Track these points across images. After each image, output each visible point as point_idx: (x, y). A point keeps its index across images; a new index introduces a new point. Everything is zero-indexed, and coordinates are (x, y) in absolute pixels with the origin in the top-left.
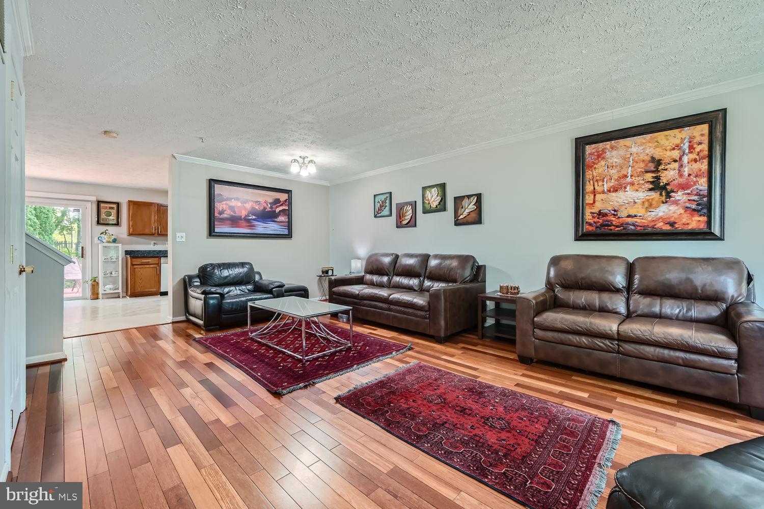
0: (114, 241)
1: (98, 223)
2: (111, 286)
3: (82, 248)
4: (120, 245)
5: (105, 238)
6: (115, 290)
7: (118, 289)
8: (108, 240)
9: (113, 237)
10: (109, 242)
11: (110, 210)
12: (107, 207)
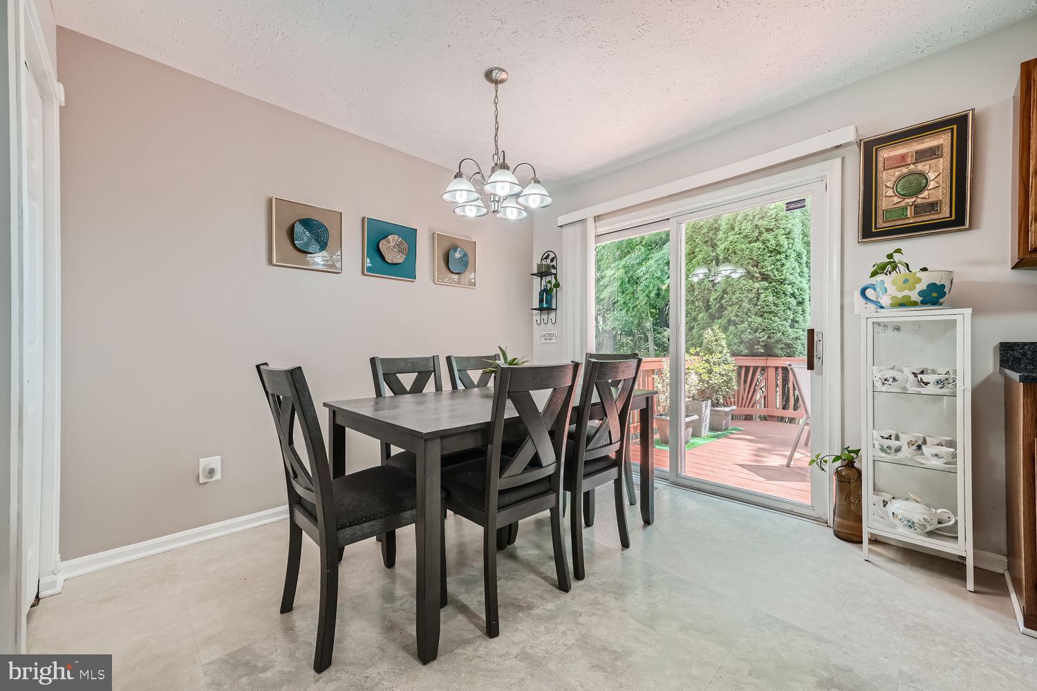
0: (934, 296)
1: (868, 231)
2: (916, 511)
3: (811, 333)
4: (963, 317)
5: (890, 286)
6: (931, 534)
7: (950, 533)
8: (900, 295)
9: (926, 280)
10: (905, 303)
11: (920, 167)
12: (903, 157)
